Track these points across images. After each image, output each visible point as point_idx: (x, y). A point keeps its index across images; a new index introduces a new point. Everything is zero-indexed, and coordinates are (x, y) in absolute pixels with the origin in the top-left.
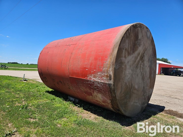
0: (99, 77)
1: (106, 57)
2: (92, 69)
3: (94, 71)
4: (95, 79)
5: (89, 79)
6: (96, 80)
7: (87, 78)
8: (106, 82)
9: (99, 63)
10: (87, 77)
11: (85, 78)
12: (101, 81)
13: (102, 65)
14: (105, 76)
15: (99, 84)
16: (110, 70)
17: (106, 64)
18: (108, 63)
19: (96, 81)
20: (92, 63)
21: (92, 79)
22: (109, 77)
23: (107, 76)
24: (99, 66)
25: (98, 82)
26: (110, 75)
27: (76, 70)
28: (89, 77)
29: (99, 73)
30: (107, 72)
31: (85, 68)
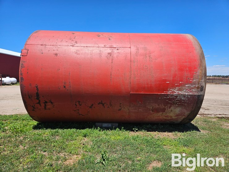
0: (187, 90)
1: (195, 68)
2: (177, 81)
3: (180, 84)
4: (180, 92)
5: (170, 93)
6: (182, 93)
7: (167, 93)
8: (195, 94)
9: (186, 74)
10: (167, 91)
11: (164, 93)
12: (189, 94)
13: (192, 77)
14: (196, 88)
15: (185, 97)
16: (202, 81)
17: (197, 75)
18: (199, 74)
19: (182, 95)
20: (176, 75)
21: (175, 93)
22: (201, 88)
23: (198, 88)
24: (187, 77)
25: (184, 95)
26: (201, 86)
27: (148, 84)
28: (171, 91)
29: (186, 85)
30: (198, 83)
31: (166, 81)
